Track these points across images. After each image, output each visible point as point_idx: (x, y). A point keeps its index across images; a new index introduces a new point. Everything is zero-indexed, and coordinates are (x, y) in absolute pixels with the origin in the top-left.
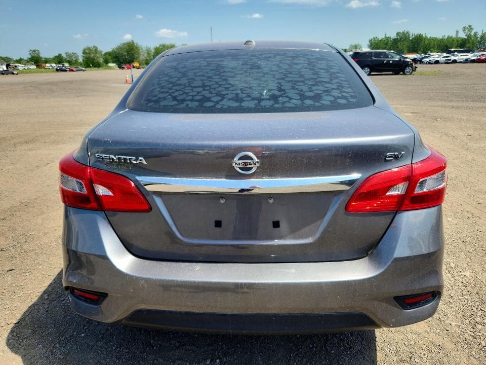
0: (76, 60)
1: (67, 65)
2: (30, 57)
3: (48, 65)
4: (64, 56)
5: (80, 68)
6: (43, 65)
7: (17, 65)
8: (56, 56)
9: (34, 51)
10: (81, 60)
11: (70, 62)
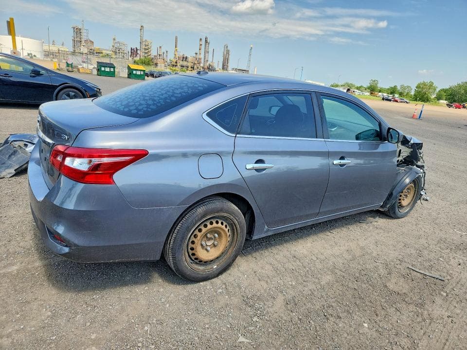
0: (408, 93)
1: (397, 96)
2: (369, 85)
3: (380, 94)
4: (399, 88)
5: (405, 100)
6: (376, 93)
7: (355, 90)
8: (392, 88)
9: (374, 81)
10: (413, 93)
11: (401, 94)
